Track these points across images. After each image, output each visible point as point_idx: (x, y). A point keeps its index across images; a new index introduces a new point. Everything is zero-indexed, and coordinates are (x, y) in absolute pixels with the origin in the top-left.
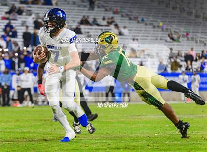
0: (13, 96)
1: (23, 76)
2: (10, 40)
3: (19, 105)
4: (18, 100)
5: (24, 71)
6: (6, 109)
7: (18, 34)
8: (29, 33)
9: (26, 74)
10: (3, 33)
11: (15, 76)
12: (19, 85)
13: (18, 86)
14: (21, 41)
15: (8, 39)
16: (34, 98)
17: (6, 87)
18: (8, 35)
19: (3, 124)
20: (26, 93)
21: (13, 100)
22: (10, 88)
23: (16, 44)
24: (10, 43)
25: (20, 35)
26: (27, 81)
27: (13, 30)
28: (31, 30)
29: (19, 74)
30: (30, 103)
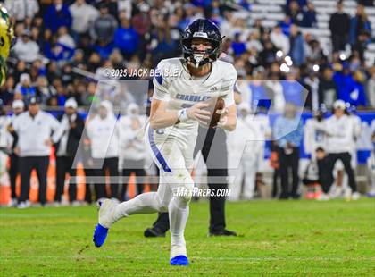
0: (307, 172)
1: (330, 124)
2: (299, 33)
3: (321, 197)
4: (318, 182)
5: (333, 111)
6: (290, 204)
7: (319, 17)
8: (345, 16)
9: (338, 117)
10: (282, 17)
12: (322, 144)
13: (320, 149)
14: (324, 36)
15: (294, 29)
16: (359, 179)
17: (289, 152)
18: (294, 21)
19: (283, 242)
20: (339, 165)
21: (307, 182)
22: (299, 152)
24: (297, 42)
25: (324, 21)
26: (340, 136)
27: (305, 9)
28: (350, 7)
30: (348, 190)
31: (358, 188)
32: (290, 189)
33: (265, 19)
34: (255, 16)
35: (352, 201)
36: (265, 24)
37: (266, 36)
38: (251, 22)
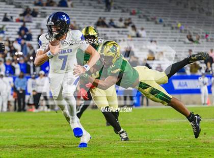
0: (29, 101)
1: (38, 80)
2: (25, 43)
3: (35, 110)
4: (34, 104)
5: (39, 75)
6: (22, 114)
7: (33, 37)
9: (41, 78)
10: (18, 36)
11: (30, 80)
12: (35, 89)
13: (34, 91)
14: (35, 44)
15: (23, 42)
17: (21, 92)
18: (23, 38)
19: (19, 129)
21: (29, 105)
22: (25, 92)
23: (31, 47)
24: (24, 46)
25: (35, 38)
27: (27, 33)
29: (34, 78)
31: (50, 107)
32: (22, 107)
33: (10, 37)
34: (6, 36)
35: (48, 112)
36: (11, 39)
37: (11, 44)
38: (5, 39)
